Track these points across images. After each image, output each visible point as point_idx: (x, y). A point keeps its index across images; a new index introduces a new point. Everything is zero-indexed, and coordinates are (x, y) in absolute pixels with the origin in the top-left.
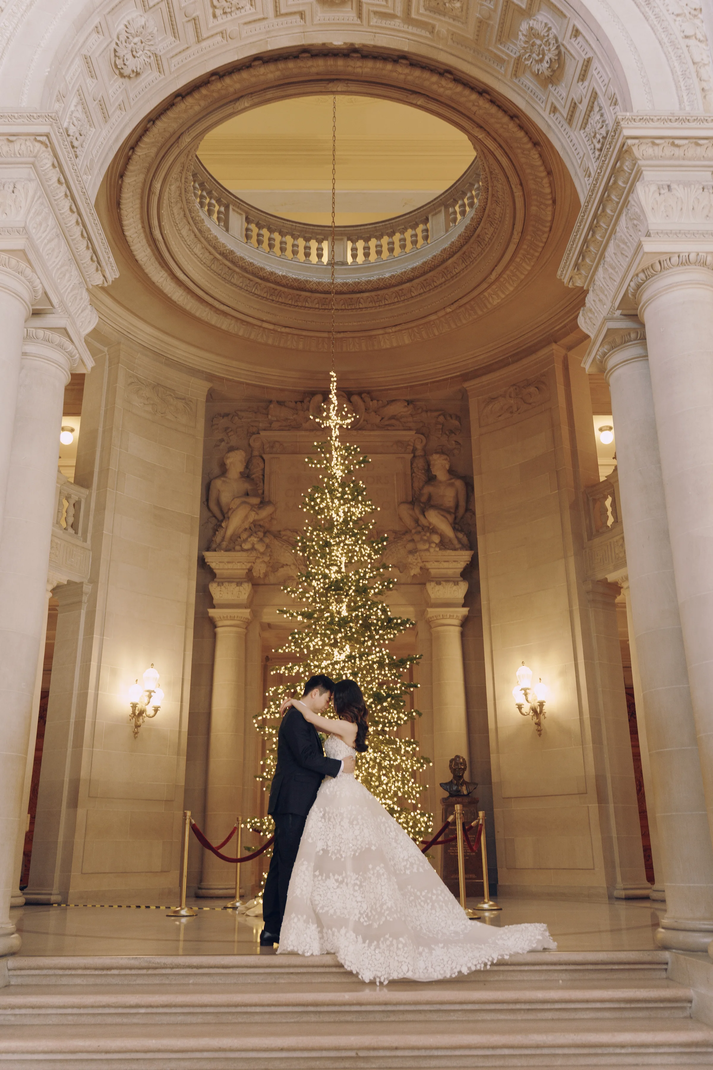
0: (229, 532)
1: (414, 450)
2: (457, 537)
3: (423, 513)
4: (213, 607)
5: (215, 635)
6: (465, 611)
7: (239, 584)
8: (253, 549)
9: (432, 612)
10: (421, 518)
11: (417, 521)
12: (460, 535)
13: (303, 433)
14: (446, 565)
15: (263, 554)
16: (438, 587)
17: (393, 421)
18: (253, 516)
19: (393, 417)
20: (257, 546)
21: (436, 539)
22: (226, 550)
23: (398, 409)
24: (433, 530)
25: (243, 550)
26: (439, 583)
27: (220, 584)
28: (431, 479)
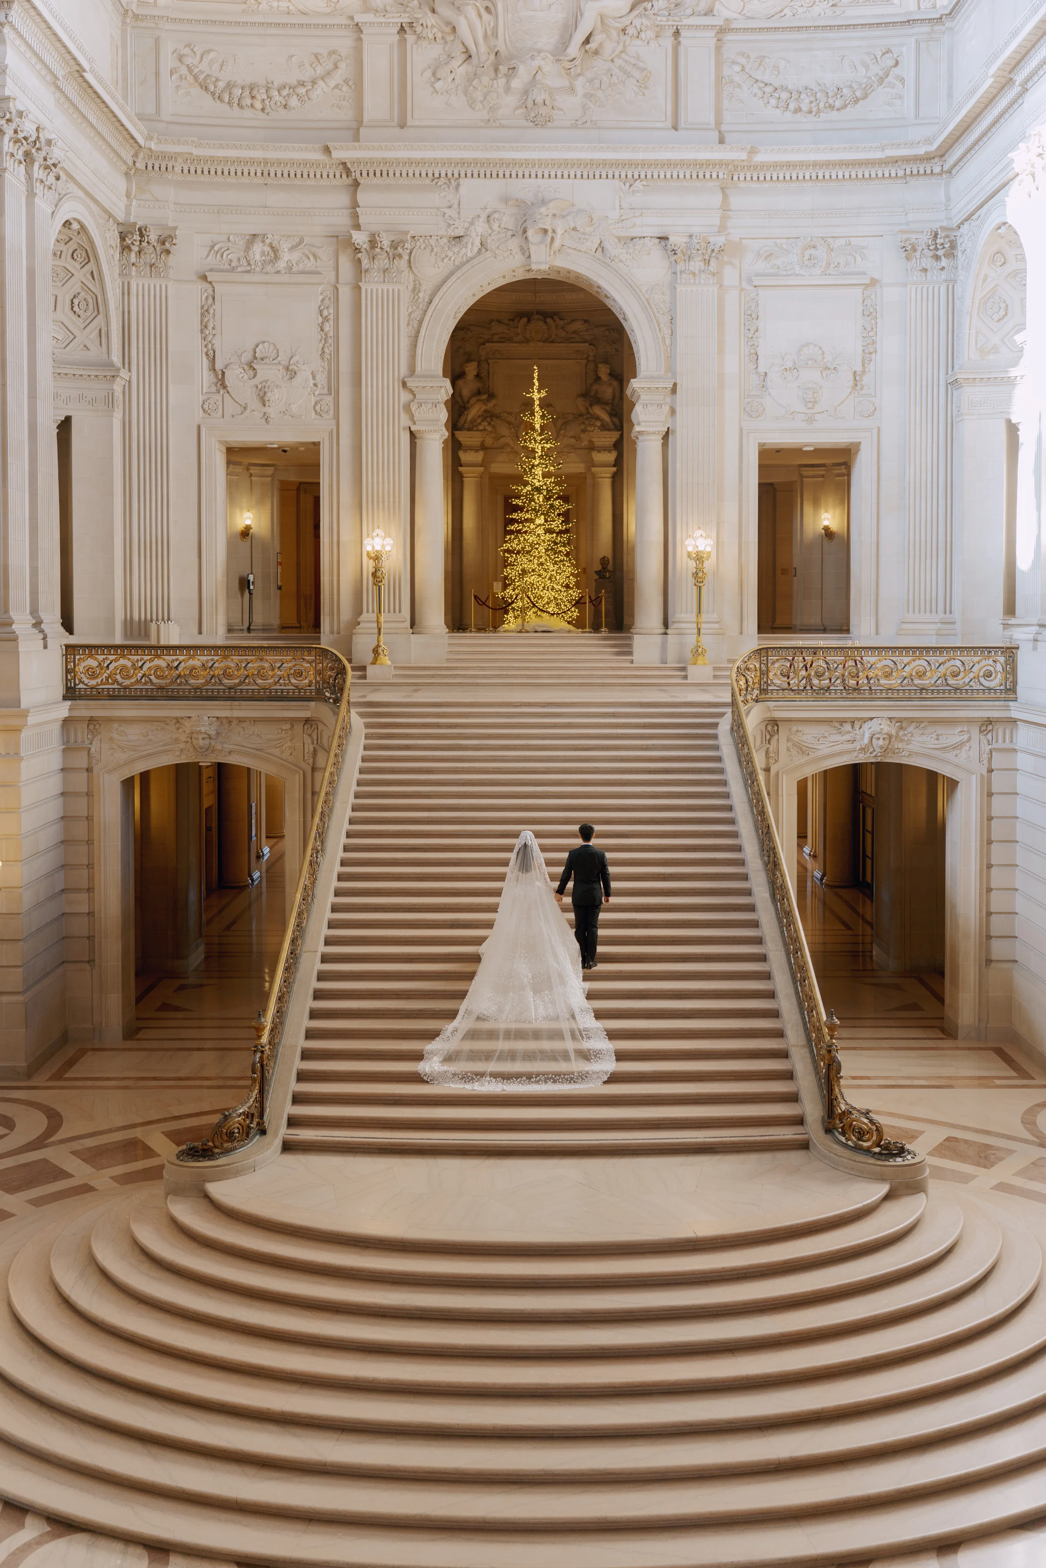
0: (470, 418)
1: (588, 356)
2: (612, 421)
3: (591, 405)
4: (461, 466)
5: (462, 482)
6: (614, 469)
7: (477, 451)
8: (485, 430)
9: (594, 469)
10: (590, 409)
11: (587, 409)
12: (615, 419)
13: (514, 345)
14: (604, 440)
15: (491, 432)
16: (598, 454)
17: (574, 335)
18: (484, 408)
19: (574, 332)
20: (487, 428)
21: (598, 423)
22: (469, 430)
23: (578, 326)
24: (598, 418)
25: (478, 430)
26: (599, 451)
27: (465, 451)
28: (598, 379)
